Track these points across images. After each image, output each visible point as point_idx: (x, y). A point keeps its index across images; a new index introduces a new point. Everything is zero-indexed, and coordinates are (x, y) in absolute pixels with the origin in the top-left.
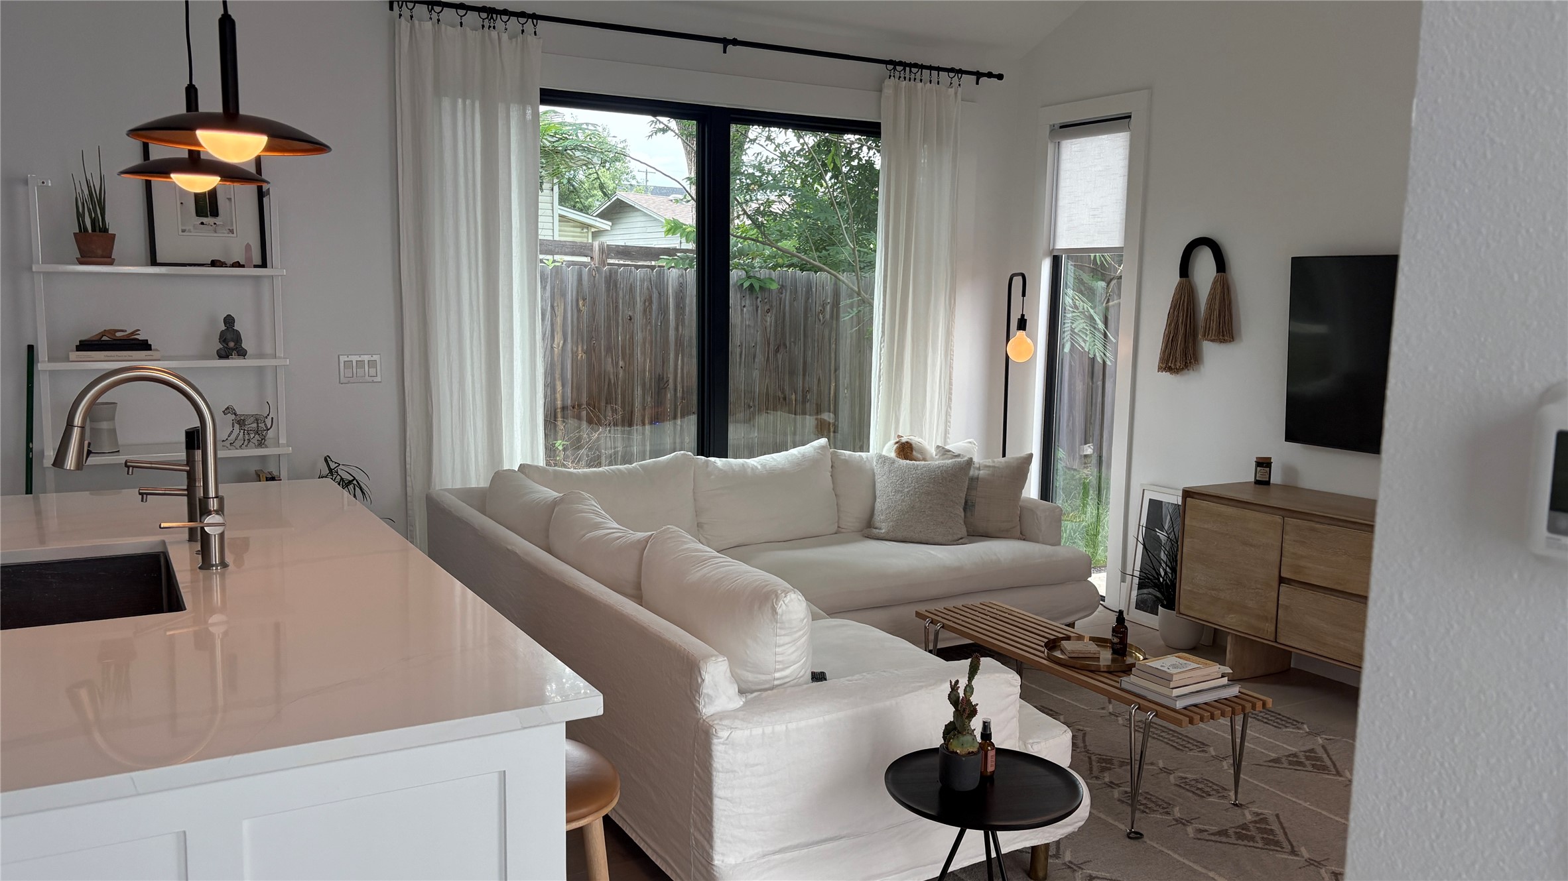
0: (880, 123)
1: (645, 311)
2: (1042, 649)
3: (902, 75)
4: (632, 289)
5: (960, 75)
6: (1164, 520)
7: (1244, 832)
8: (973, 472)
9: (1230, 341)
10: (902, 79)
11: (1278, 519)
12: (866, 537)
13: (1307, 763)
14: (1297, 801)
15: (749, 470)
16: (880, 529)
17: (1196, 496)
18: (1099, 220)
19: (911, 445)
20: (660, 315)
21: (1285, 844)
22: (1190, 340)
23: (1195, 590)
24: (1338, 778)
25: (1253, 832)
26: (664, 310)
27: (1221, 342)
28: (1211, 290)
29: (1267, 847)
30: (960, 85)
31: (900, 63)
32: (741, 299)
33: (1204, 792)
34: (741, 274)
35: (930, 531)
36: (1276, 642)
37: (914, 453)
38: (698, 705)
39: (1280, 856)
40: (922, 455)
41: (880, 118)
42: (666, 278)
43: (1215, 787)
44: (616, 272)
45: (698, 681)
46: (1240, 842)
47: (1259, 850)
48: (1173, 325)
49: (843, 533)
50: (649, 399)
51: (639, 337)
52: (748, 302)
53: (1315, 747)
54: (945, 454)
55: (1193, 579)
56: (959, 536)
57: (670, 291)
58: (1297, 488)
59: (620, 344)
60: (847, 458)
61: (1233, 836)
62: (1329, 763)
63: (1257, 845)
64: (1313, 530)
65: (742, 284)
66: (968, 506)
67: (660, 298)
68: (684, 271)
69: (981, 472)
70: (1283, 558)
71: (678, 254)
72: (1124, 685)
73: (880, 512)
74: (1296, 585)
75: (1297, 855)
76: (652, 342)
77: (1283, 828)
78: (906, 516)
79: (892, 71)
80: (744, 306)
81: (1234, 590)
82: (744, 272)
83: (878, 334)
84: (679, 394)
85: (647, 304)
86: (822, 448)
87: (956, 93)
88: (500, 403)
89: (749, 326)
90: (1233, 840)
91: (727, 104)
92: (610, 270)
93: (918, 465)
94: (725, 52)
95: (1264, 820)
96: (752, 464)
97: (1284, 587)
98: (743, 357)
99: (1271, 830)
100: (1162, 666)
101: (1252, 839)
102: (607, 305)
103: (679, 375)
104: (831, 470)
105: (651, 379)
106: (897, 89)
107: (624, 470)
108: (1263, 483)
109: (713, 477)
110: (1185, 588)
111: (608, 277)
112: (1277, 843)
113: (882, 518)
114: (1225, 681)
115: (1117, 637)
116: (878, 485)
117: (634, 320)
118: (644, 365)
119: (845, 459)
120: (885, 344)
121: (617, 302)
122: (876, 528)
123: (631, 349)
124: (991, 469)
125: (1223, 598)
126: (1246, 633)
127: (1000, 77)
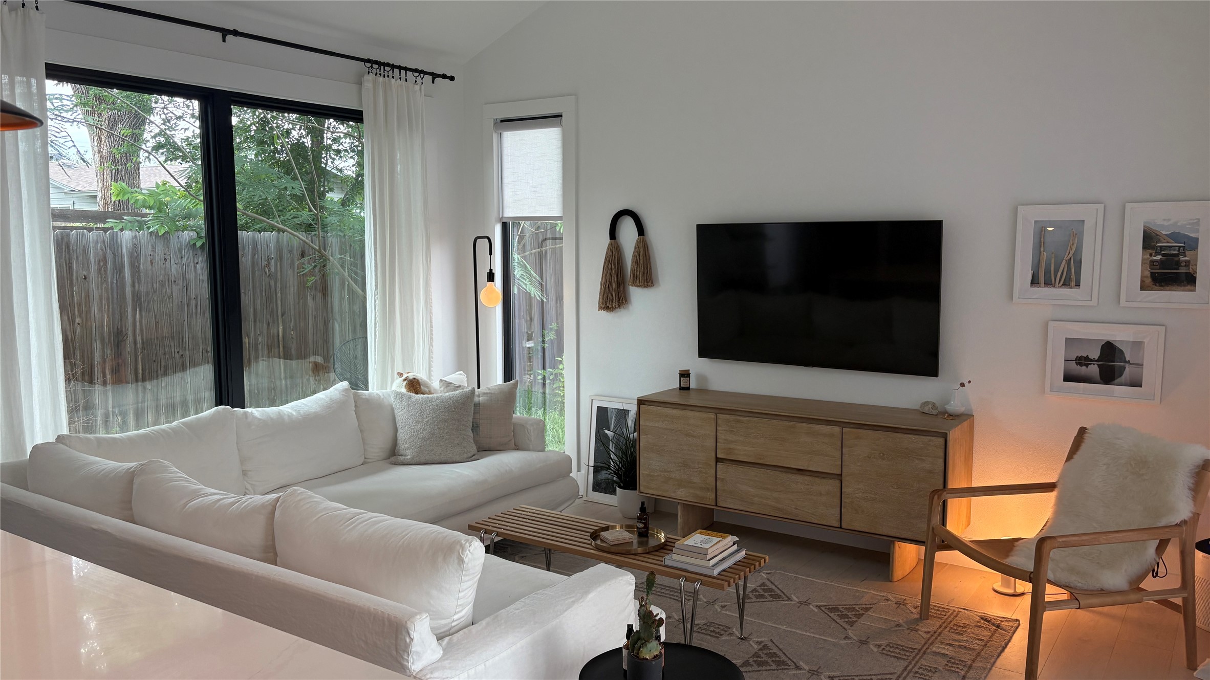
0: (362, 111)
1: (100, 270)
2: (589, 542)
3: (378, 73)
4: (85, 251)
5: (422, 75)
6: (610, 421)
7: (759, 659)
8: (476, 399)
9: (651, 286)
10: (378, 75)
11: (712, 416)
12: (393, 464)
13: (766, 594)
14: (777, 626)
15: (286, 418)
16: (406, 456)
17: (647, 403)
18: (539, 195)
19: (418, 380)
20: (115, 275)
21: (789, 662)
22: (622, 286)
23: (652, 474)
24: (790, 602)
25: (765, 658)
26: (119, 269)
27: (645, 287)
28: (635, 248)
29: (779, 668)
30: (422, 83)
31: (376, 62)
32: (194, 257)
33: (716, 633)
34: (192, 234)
35: (448, 452)
36: (716, 505)
37: (422, 387)
38: (407, 664)
39: (791, 672)
40: (428, 388)
41: (361, 105)
42: (119, 240)
43: (721, 628)
44: (68, 235)
45: (406, 641)
46: (760, 668)
47: (776, 671)
48: (608, 275)
49: (369, 463)
50: (109, 352)
51: (95, 294)
52: (200, 259)
53: (764, 581)
54: (448, 386)
55: (649, 465)
56: (472, 454)
57: (125, 251)
58: (707, 390)
59: (76, 301)
60: (367, 397)
61: (754, 665)
62: (779, 592)
63: (771, 668)
64: (738, 421)
65: (195, 244)
66: (475, 428)
67: (114, 258)
68: (137, 233)
69: (481, 398)
70: (717, 444)
71: (125, 218)
72: (668, 563)
73: (404, 441)
74: (727, 462)
75: (801, 669)
76: (108, 299)
77: (781, 650)
78: (428, 442)
79: (370, 68)
80: (197, 263)
81: (682, 471)
82: (195, 233)
83: (371, 288)
84: (139, 345)
85: (102, 264)
86: (346, 390)
87: (420, 89)
88: (17, 375)
89: (202, 280)
90: (755, 667)
91: (229, 88)
92: (62, 234)
93: (432, 398)
94: (224, 41)
95: (765, 647)
96: (287, 411)
97: (720, 465)
98: (199, 307)
99: (774, 653)
100: (696, 544)
101: (767, 663)
102: (60, 266)
103: (138, 327)
104: (354, 409)
105: (110, 332)
106: (375, 83)
107: (167, 429)
108: (685, 389)
109: (253, 427)
110: (644, 473)
111: (60, 239)
112: (783, 663)
113: (406, 446)
114: (735, 547)
115: (642, 523)
116: (398, 418)
117: (89, 279)
118: (102, 321)
119: (366, 398)
120: (378, 296)
121: (70, 263)
122: (401, 455)
123: (88, 306)
124: (489, 395)
125: (673, 477)
126: (693, 502)
127: (452, 78)
